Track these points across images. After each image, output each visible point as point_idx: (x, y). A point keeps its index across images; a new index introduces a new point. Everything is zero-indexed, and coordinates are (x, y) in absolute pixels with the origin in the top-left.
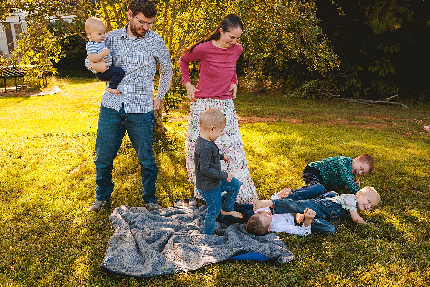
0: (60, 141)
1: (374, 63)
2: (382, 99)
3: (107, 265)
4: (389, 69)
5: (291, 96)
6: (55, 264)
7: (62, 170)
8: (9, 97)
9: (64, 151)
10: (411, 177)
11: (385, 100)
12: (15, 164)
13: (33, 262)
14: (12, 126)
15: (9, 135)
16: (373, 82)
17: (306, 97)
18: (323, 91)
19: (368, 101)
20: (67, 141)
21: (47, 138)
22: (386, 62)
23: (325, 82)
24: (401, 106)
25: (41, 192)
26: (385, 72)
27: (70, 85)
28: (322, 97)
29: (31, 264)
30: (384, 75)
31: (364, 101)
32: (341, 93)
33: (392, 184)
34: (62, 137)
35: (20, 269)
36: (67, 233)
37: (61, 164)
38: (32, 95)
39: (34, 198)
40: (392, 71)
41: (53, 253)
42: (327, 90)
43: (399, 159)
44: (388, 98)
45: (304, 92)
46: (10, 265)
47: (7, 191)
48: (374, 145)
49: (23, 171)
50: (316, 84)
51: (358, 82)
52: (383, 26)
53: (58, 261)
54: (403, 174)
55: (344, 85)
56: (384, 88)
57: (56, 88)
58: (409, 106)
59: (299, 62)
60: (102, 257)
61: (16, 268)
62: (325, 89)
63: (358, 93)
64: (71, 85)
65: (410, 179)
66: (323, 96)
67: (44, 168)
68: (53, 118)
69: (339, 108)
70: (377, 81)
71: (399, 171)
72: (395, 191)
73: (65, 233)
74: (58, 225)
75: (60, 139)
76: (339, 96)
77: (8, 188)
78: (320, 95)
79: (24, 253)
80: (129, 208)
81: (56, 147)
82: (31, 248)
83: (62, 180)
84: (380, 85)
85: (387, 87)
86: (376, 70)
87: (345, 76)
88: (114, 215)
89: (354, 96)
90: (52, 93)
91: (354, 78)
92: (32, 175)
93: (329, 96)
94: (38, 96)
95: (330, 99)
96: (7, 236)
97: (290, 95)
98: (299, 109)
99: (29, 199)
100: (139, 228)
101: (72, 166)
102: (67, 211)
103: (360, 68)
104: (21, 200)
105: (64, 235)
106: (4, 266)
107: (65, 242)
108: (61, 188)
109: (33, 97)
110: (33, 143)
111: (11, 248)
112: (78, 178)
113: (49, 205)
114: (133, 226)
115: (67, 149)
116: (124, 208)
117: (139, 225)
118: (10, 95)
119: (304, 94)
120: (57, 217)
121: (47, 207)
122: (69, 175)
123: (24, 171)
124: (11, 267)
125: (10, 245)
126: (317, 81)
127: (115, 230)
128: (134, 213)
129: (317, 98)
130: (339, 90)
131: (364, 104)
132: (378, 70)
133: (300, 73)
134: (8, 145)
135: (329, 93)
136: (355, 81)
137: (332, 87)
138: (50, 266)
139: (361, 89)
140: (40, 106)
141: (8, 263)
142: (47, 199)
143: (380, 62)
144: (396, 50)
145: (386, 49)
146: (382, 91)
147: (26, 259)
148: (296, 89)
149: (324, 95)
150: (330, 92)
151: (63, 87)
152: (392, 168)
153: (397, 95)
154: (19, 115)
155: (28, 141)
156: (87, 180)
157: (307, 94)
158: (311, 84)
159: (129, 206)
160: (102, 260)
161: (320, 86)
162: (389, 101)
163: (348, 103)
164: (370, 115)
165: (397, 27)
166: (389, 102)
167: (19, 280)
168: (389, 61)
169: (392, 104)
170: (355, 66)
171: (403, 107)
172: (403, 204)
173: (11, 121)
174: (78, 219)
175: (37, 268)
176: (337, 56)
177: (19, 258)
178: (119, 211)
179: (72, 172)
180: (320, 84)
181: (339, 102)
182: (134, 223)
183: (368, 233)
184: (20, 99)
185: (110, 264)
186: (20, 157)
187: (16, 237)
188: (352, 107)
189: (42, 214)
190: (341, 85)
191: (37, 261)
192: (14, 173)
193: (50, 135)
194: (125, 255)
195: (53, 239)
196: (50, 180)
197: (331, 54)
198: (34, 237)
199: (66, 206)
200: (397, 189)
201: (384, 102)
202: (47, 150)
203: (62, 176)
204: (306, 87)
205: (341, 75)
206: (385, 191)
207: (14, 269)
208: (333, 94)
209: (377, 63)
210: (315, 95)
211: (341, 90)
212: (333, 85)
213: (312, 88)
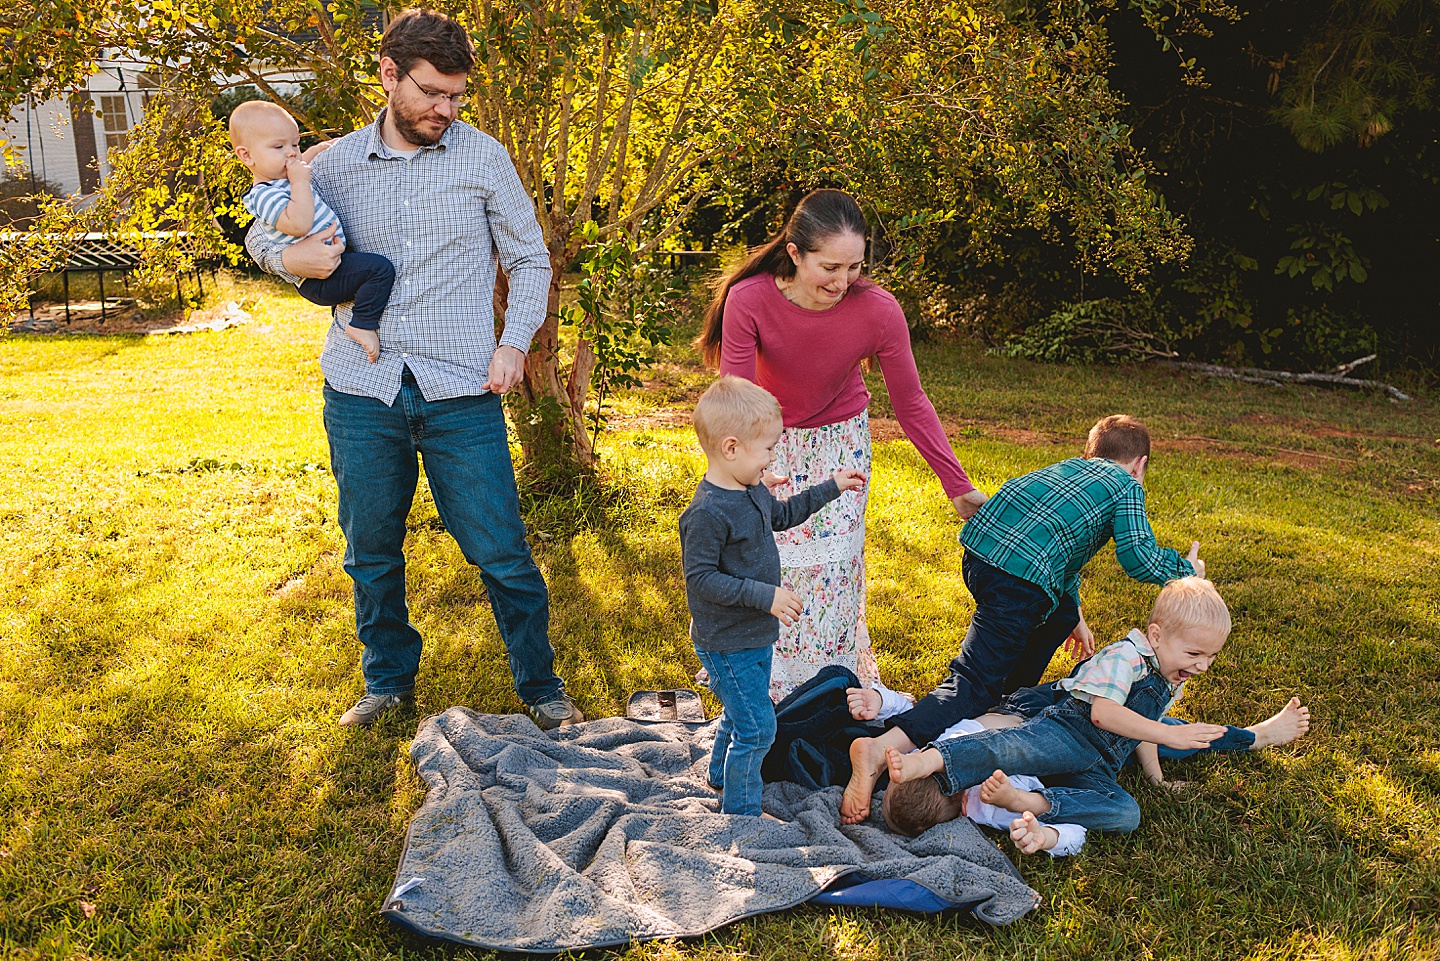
0: (244, 485)
1: (1295, 245)
2: (1321, 368)
3: (402, 909)
4: (1348, 266)
5: (1014, 353)
6: (230, 901)
7: (251, 581)
8: (80, 337)
9: (261, 520)
10: (1428, 637)
11: (1334, 374)
12: (96, 560)
13: (156, 892)
14: (88, 432)
15: (79, 463)
16: (1291, 311)
17: (1065, 356)
18: (1120, 337)
19: (1276, 374)
20: (268, 486)
21: (203, 475)
22: (1337, 244)
23: (1130, 306)
24: (1387, 393)
25: (183, 655)
26: (1332, 276)
27: (277, 300)
28: (1119, 358)
29: (150, 898)
30: (1329, 287)
31: (1259, 375)
32: (1184, 346)
33: (1366, 658)
34: (252, 470)
35: (116, 914)
36: (270, 794)
37: (247, 564)
38: (152, 332)
39: (161, 673)
40: (1359, 274)
41: (224, 861)
42: (1133, 334)
43: (1386, 574)
44: (1342, 367)
45: (1057, 340)
46: (80, 899)
47: (72, 648)
48: (1299, 524)
49: (124, 584)
50: (1097, 314)
51: (1242, 311)
52: (1331, 126)
53: (241, 891)
54: (1402, 625)
55: (1192, 320)
56: (1328, 330)
57: (233, 309)
58: (1413, 394)
59: (1049, 239)
60: (386, 882)
61: (101, 911)
62: (1127, 330)
63: (1240, 346)
64: (282, 301)
65: (1425, 643)
66: (1120, 353)
67: (192, 574)
68: (223, 408)
69: (1177, 397)
70: (1305, 308)
71: (1388, 615)
72: (1376, 682)
73: (262, 794)
74: (241, 767)
75: (245, 479)
76: (1176, 354)
77: (73, 639)
78: (1112, 352)
79: (129, 859)
80: (476, 718)
81: (232, 506)
82: (150, 844)
83: (253, 617)
84: (1315, 319)
85: (1340, 330)
86: (1303, 271)
87: (1195, 289)
88: (426, 739)
89: (1225, 356)
90: (218, 325)
91: (1227, 296)
92: (154, 598)
93: (1140, 355)
94: (173, 334)
95: (1144, 366)
96: (72, 801)
97: (1010, 349)
98: (1041, 397)
99: (143, 677)
100: (509, 786)
101: (283, 569)
102: (270, 722)
103: (1247, 263)
104: (117, 679)
105: (259, 803)
106: (60, 902)
107: (263, 828)
108: (249, 642)
109: (156, 336)
110: (158, 490)
111: (84, 842)
112: (305, 611)
113: (210, 699)
114: (489, 777)
115: (268, 512)
116: (458, 717)
117: (510, 777)
118: (80, 329)
119: (1056, 346)
120: (237, 742)
121: (204, 708)
122: (275, 600)
123: (128, 582)
124: (86, 906)
125: (81, 832)
126: (1100, 304)
127: (427, 791)
128: (493, 734)
129: (1101, 359)
130: (1176, 336)
131: (1261, 385)
132: (1311, 271)
133: (1045, 276)
134: (75, 496)
135: (1142, 344)
136: (1231, 305)
137: (1153, 326)
138: (215, 906)
139: (1250, 331)
140: (179, 367)
141: (74, 891)
142: (201, 679)
143: (1316, 245)
144: (1373, 206)
145: (1337, 203)
146: (1321, 340)
147: (133, 879)
148: (1028, 330)
149: (1126, 352)
150: (1146, 340)
151: (255, 308)
152: (1362, 605)
153: (1373, 356)
154: (109, 396)
155: (140, 482)
156: (333, 620)
157: (1068, 347)
158: (1083, 312)
159: (475, 710)
160: (386, 893)
161: (1111, 321)
162: (1345, 376)
163: (1207, 380)
164: (1283, 421)
165: (1378, 128)
166: (1346, 380)
167: (110, 953)
168: (1347, 241)
169: (1355, 388)
170: (1231, 256)
171: (1394, 397)
172: (1406, 727)
173: (84, 416)
174: (306, 749)
175: (171, 910)
176: (1181, 223)
177: (111, 878)
178: (443, 728)
179: (284, 589)
180: (1112, 313)
181: (1176, 375)
182: (493, 767)
183: (1288, 825)
184: (114, 343)
185: (414, 905)
186: (114, 535)
187: (99, 805)
188: (1218, 395)
189: (188, 729)
190: (1182, 320)
191: (170, 887)
192: (95, 587)
193: (212, 465)
194: (463, 876)
195: (224, 814)
196: (213, 615)
197: (1161, 216)
198: (162, 807)
199: (266, 705)
200: (1381, 676)
201: (1328, 378)
202: (203, 514)
203: (251, 601)
204: (1063, 324)
205: (1183, 284)
206: (1340, 682)
207: (94, 913)
208: (1154, 347)
209: (1306, 246)
210: (1094, 352)
211: (1184, 334)
212: (1154, 317)
213: (1084, 325)
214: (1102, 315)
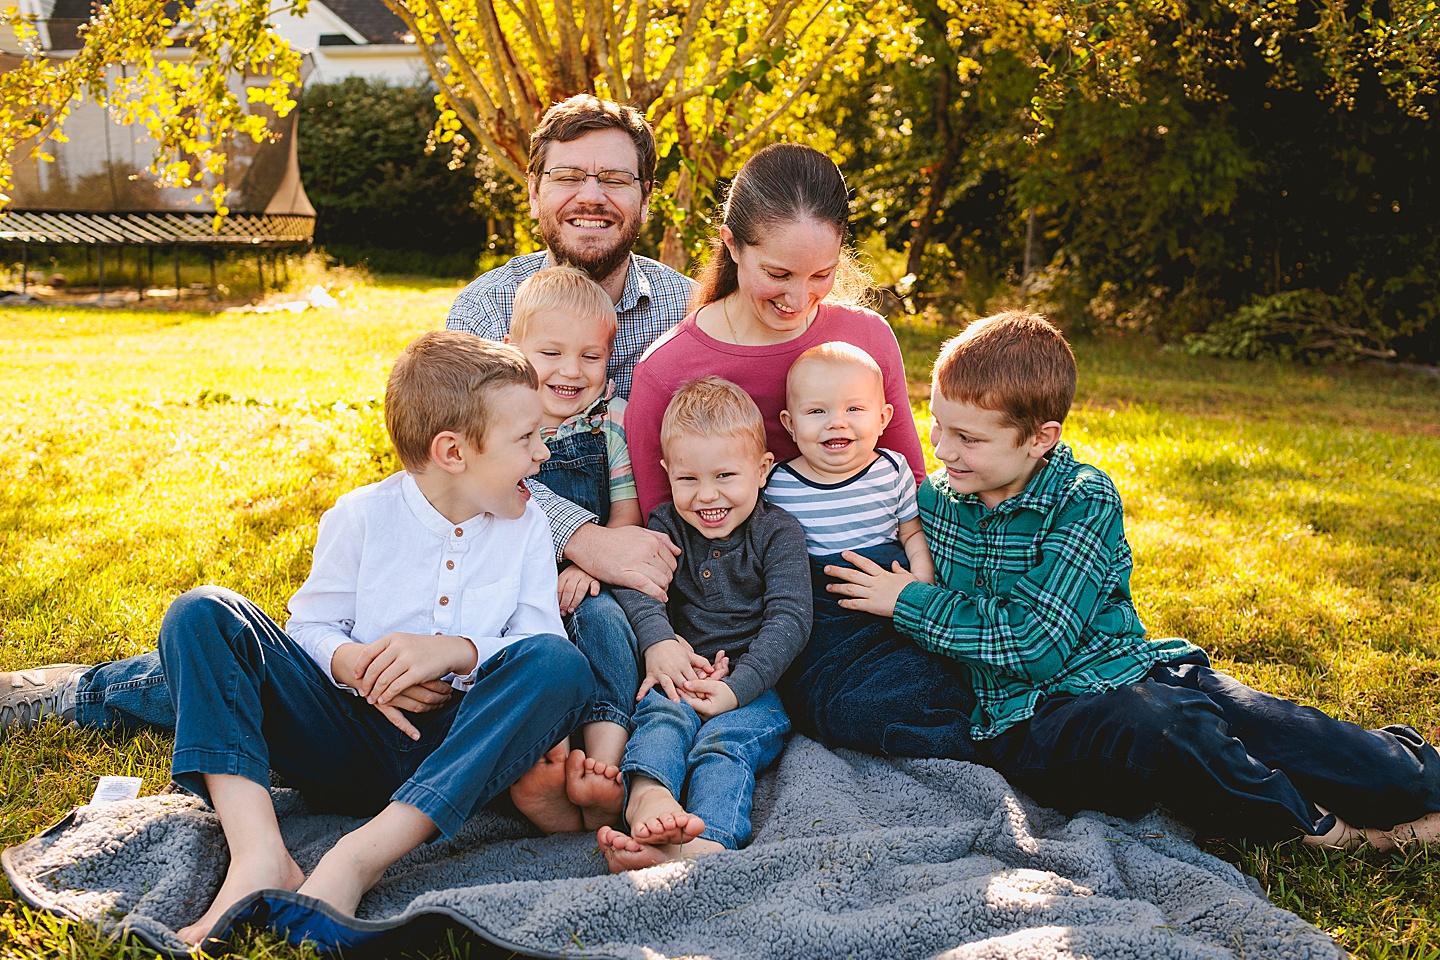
5: (1194, 350)
8: (148, 313)
17: (1257, 354)
18: (1323, 333)
20: (282, 419)
21: (210, 407)
23: (1335, 300)
28: (1322, 357)
32: (1402, 346)
38: (226, 310)
42: (1339, 330)
45: (1247, 335)
50: (1296, 307)
55: (1412, 316)
57: (317, 294)
62: (1333, 326)
64: (372, 290)
66: (1323, 352)
69: (1398, 393)
75: (259, 414)
76: (1392, 353)
78: (1313, 351)
90: (297, 307)
93: (1347, 355)
94: (248, 313)
95: (1354, 366)
97: (1192, 346)
98: (1230, 388)
101: (262, 490)
112: (265, 525)
119: (1245, 342)
126: (1300, 296)
129: (1301, 358)
133: (1232, 265)
135: (1350, 341)
137: (1363, 321)
148: (1212, 328)
149: (1331, 350)
150: (1356, 338)
157: (1261, 344)
158: (1278, 304)
161: (1312, 315)
179: (252, 508)
180: (1314, 306)
181: (1395, 375)
190: (1400, 315)
193: (223, 400)
204: (1254, 317)
208: (1365, 345)
210: (1292, 350)
211: (1402, 330)
212: (1364, 313)
213: (1281, 320)
214: (1302, 308)
